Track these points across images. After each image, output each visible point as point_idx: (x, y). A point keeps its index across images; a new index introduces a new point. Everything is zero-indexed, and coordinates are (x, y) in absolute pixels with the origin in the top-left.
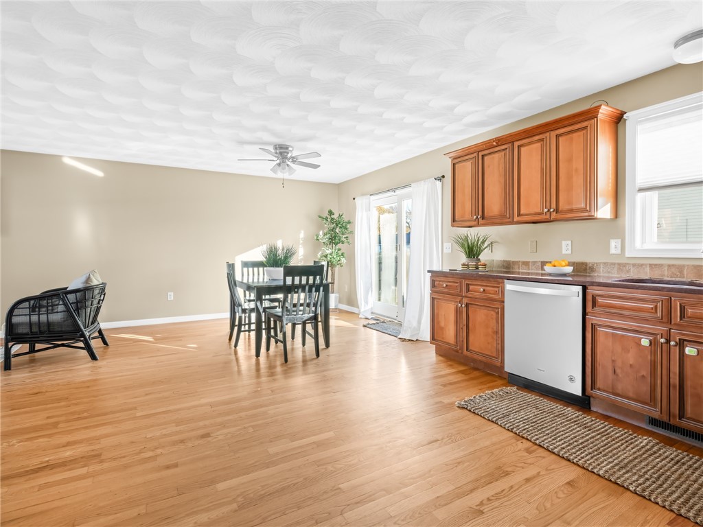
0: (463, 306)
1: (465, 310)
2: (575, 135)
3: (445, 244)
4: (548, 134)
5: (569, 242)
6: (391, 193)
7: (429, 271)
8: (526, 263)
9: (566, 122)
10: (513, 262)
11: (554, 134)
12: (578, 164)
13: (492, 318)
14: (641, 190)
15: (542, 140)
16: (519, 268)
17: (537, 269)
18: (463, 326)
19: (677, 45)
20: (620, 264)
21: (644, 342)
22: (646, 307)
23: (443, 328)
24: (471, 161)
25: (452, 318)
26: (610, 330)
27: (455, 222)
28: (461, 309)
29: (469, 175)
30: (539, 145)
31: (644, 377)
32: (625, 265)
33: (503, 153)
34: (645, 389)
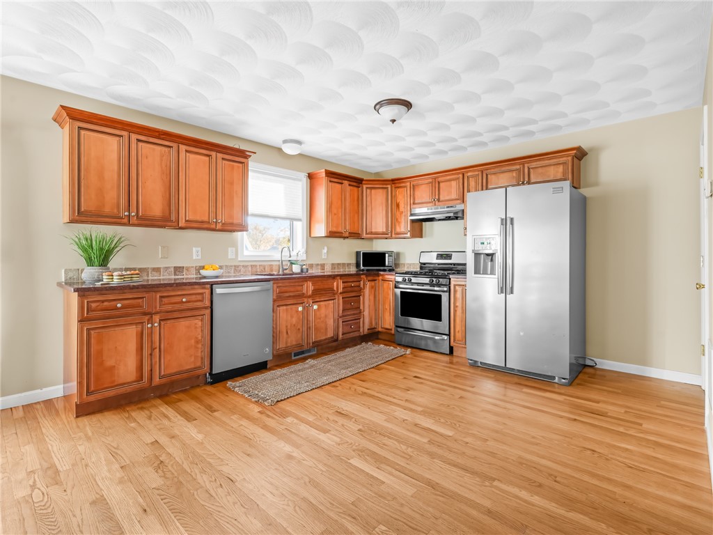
0: (156, 324)
2: (235, 165)
4: (214, 154)
5: (199, 249)
8: (157, 270)
9: (230, 152)
11: (220, 155)
13: (196, 328)
15: (208, 156)
16: (148, 275)
17: (169, 275)
18: (153, 349)
19: (285, 142)
20: (235, 266)
21: (300, 309)
22: (299, 288)
23: (113, 368)
24: (118, 138)
25: (132, 346)
26: (285, 308)
27: (80, 215)
28: (150, 331)
29: (114, 156)
30: (207, 158)
31: (299, 329)
32: (238, 266)
33: (166, 149)
34: (300, 335)
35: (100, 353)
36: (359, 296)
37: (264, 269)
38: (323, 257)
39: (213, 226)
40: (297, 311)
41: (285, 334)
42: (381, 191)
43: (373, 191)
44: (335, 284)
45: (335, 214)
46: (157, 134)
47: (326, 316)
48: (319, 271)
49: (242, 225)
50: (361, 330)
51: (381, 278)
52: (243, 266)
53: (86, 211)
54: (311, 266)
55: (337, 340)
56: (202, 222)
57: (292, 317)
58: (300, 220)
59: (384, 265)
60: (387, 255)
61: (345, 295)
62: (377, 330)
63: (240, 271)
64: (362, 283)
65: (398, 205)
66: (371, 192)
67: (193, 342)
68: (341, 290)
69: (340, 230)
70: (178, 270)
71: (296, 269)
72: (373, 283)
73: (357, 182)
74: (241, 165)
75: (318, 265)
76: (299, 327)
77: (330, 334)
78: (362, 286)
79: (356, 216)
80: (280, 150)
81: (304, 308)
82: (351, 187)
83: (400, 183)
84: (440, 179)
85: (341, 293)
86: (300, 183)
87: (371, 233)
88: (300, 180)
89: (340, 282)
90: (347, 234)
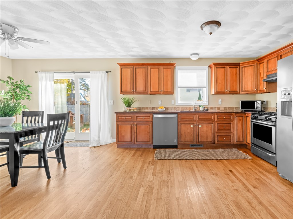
0: (135, 125)
1: (135, 127)
2: (168, 69)
3: (109, 101)
4: (160, 67)
5: (161, 101)
6: (72, 74)
7: (115, 113)
8: (147, 108)
9: (166, 65)
10: (142, 108)
11: (162, 67)
12: (169, 78)
13: (148, 128)
14: (179, 88)
15: (158, 68)
16: (144, 110)
17: (151, 110)
18: (134, 133)
19: (191, 55)
20: (174, 107)
21: (192, 126)
22: (192, 117)
23: (124, 136)
24: (131, 69)
25: (129, 131)
26: (184, 125)
27: (122, 92)
28: (133, 127)
29: (130, 74)
30: (157, 69)
31: (191, 135)
32: (175, 107)
33: (144, 69)
34: (192, 138)
35: (121, 131)
36: (230, 124)
37: (187, 109)
38: (219, 104)
39: (160, 93)
40: (190, 127)
41: (184, 135)
42: (250, 67)
43: (246, 68)
44: (213, 116)
45: (220, 83)
46: (141, 65)
47: (207, 131)
48: (217, 110)
49: (171, 92)
50: (231, 141)
51: (246, 115)
52: (177, 107)
53: (123, 91)
54: (211, 108)
55: (214, 143)
56: (156, 92)
57: (188, 129)
58: (205, 87)
59: (254, 108)
60: (256, 103)
61: (219, 122)
62: (244, 143)
63: (176, 109)
64: (232, 117)
65: (260, 74)
66: (244, 69)
67: (146, 132)
68: (216, 120)
69: (223, 90)
70: (154, 108)
71: (201, 109)
72: (241, 118)
73: (236, 65)
74: (170, 69)
75: (215, 107)
76: (192, 134)
77: (210, 139)
78: (232, 118)
79: (235, 83)
80: (189, 59)
81: (194, 126)
82: (231, 69)
83: (261, 61)
84: (281, 54)
85: (217, 121)
86: (205, 71)
87: (245, 91)
88: (205, 70)
89: (216, 116)
90: (228, 92)
